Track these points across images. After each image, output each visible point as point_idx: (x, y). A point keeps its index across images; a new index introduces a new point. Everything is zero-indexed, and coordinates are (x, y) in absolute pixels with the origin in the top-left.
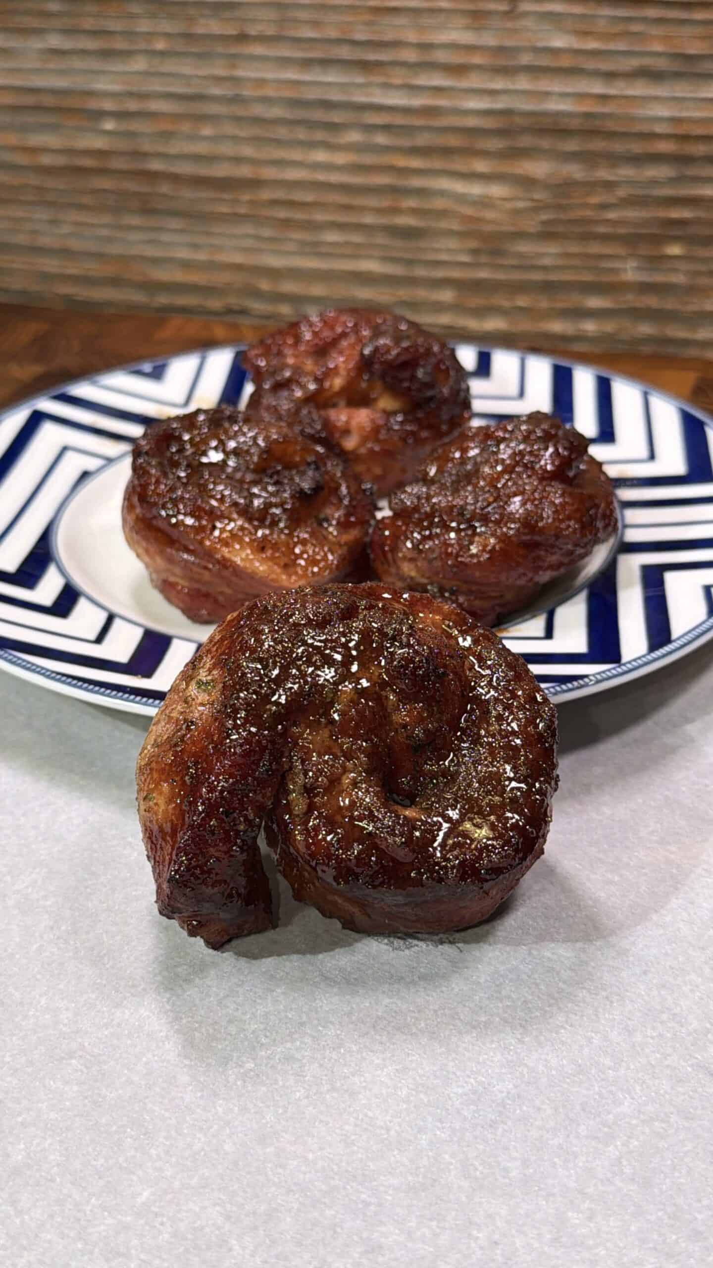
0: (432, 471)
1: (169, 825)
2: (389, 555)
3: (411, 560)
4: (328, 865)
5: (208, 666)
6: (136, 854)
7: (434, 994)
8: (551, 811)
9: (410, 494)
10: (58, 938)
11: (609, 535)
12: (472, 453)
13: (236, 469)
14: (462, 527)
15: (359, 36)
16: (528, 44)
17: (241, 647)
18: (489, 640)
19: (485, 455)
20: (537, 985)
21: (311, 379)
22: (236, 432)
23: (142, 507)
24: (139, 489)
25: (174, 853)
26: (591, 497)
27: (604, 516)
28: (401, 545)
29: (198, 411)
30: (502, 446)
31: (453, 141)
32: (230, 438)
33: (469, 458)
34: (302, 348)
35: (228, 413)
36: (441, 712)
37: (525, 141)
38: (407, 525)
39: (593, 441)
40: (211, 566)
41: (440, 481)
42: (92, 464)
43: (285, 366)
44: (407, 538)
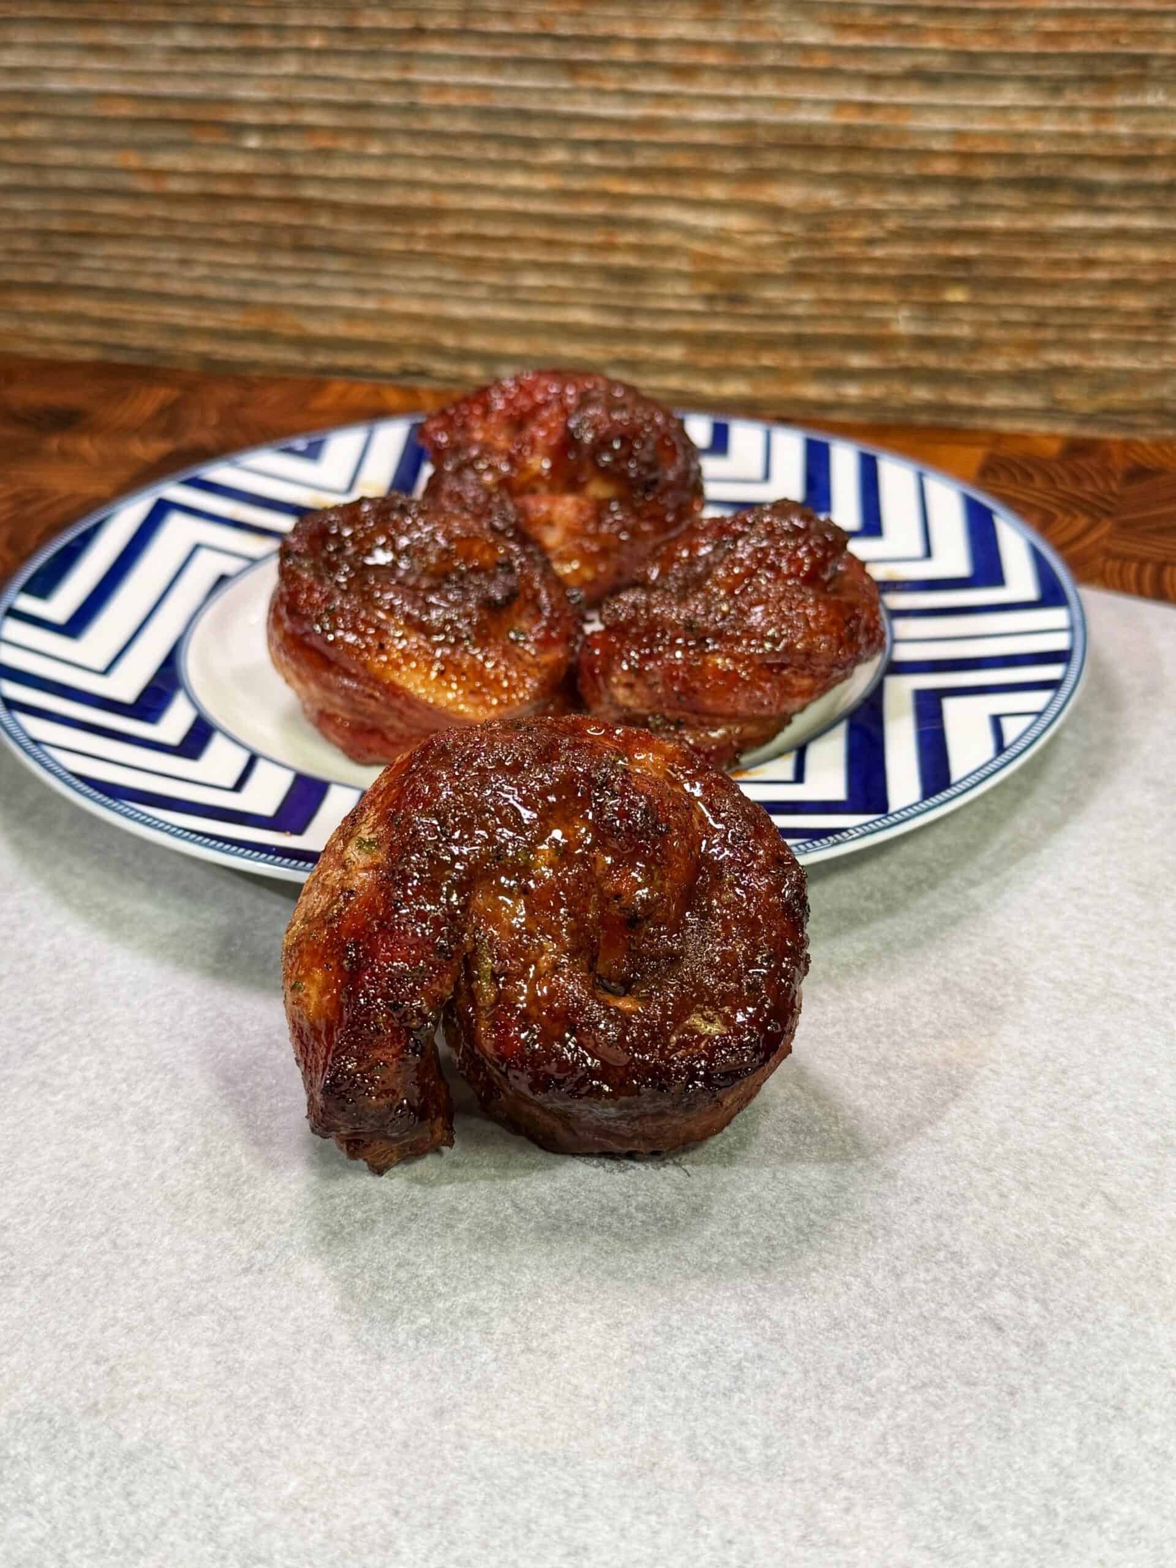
0: (654, 574)
1: (323, 1021)
2: (601, 680)
3: (629, 686)
4: (522, 1070)
5: (371, 820)
6: (283, 1056)
7: (655, 1229)
8: (800, 999)
9: (625, 603)
10: (186, 1162)
11: (874, 653)
12: (703, 551)
13: (409, 572)
14: (691, 643)
15: (564, 30)
16: (772, 39)
17: (413, 798)
18: (723, 786)
19: (721, 553)
20: (783, 1216)
21: (505, 458)
22: (409, 526)
23: (291, 619)
24: (287, 598)
25: (330, 1057)
26: (852, 606)
27: (868, 630)
28: (615, 667)
29: (362, 500)
30: (740, 543)
31: (682, 161)
32: (402, 534)
33: (699, 558)
34: (493, 419)
35: (399, 502)
36: (663, 878)
37: (772, 160)
38: (622, 642)
39: (854, 534)
40: (377, 694)
41: (662, 587)
42: (230, 565)
43: (471, 443)
44: (622, 658)
